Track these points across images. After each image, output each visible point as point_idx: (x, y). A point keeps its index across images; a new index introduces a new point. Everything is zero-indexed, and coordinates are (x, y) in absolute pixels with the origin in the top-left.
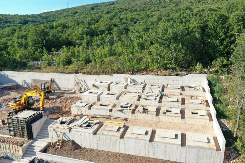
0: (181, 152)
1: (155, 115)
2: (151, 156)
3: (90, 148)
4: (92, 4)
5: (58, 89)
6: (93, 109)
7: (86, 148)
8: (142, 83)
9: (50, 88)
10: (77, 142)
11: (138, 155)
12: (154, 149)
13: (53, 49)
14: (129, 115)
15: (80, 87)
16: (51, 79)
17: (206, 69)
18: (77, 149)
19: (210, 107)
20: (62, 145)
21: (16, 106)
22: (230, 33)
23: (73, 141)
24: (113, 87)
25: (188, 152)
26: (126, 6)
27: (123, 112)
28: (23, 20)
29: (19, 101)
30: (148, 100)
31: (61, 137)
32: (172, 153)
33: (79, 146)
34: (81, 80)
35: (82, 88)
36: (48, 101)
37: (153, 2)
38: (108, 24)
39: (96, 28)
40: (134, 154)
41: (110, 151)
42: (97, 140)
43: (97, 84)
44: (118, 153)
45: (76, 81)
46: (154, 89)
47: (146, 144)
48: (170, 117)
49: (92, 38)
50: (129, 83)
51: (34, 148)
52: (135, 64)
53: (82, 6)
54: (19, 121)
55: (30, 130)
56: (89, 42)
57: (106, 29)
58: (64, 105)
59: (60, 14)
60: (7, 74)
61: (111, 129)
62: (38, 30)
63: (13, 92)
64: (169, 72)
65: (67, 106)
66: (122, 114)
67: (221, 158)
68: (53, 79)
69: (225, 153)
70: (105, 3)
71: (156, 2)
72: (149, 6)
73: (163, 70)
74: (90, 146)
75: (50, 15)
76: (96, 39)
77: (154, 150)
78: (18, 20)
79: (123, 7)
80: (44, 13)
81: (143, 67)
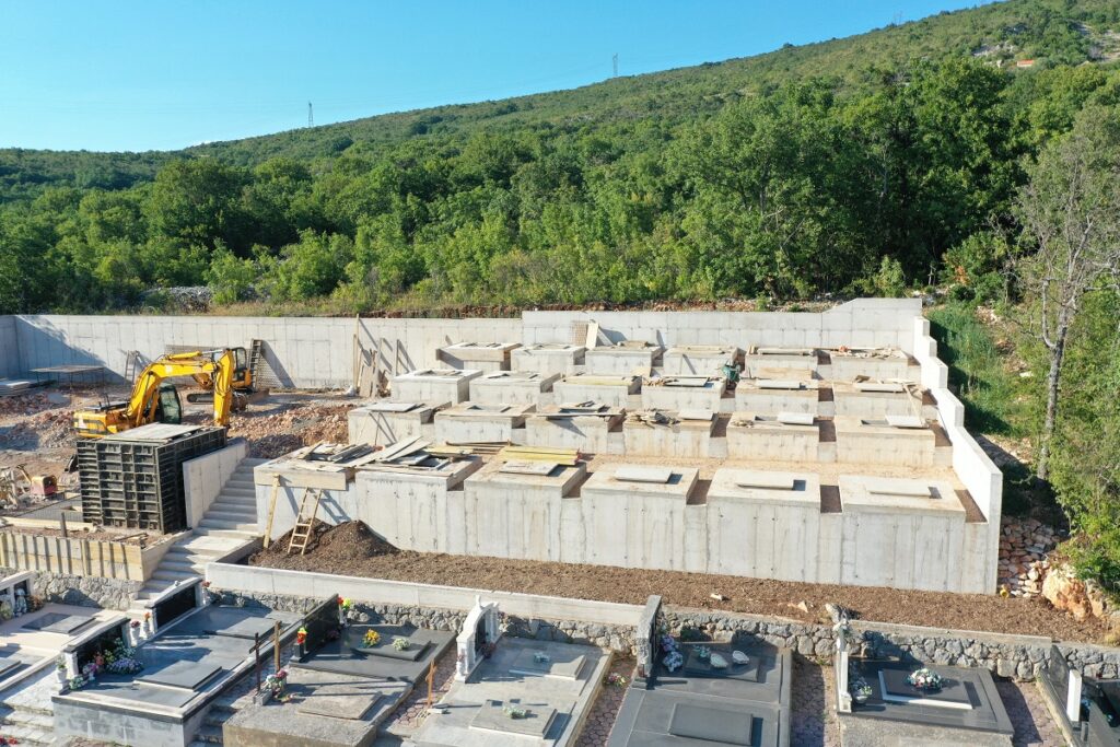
0: (819, 538)
1: (708, 434)
2: (695, 565)
3: (433, 551)
4: (417, 112)
5: (280, 384)
6: (441, 422)
7: (417, 551)
8: (648, 345)
9: (247, 372)
10: (378, 528)
11: (639, 566)
12: (708, 532)
13: (256, 248)
14: (597, 438)
15: (380, 372)
16: (255, 342)
17: (919, 289)
18: (377, 553)
19: (939, 406)
20: (314, 542)
21: (109, 424)
22: (1014, 139)
23: (361, 523)
24: (522, 358)
25: (849, 534)
26: (567, 118)
27: (571, 427)
28: (111, 170)
29: (118, 407)
30: (676, 388)
31: (312, 511)
32: (782, 546)
33: (388, 544)
34: (385, 341)
35: (387, 375)
36: (240, 418)
37: (689, 101)
38: (496, 152)
39: (443, 168)
40: (621, 564)
41: (520, 558)
42: (466, 513)
43: (455, 349)
44: (552, 564)
45: (361, 346)
46: (700, 359)
47: (671, 513)
48: (772, 435)
49: (428, 205)
50: (591, 343)
51: (189, 557)
52: (616, 278)
53: (374, 119)
54: (131, 452)
55: (172, 491)
56: (412, 220)
57: (487, 169)
58: (314, 429)
59: (276, 150)
60: (58, 327)
61: (524, 470)
62: (193, 170)
63: (86, 396)
64: (765, 303)
65: (326, 431)
66: (568, 433)
67: (987, 550)
68: (262, 342)
69: (1002, 533)
70: (474, 105)
71: (701, 98)
72: (672, 113)
73: (737, 299)
74: (435, 541)
75: (232, 154)
76: (442, 208)
77: (708, 539)
78: (87, 172)
79: (554, 121)
80: (203, 146)
81: (650, 285)
